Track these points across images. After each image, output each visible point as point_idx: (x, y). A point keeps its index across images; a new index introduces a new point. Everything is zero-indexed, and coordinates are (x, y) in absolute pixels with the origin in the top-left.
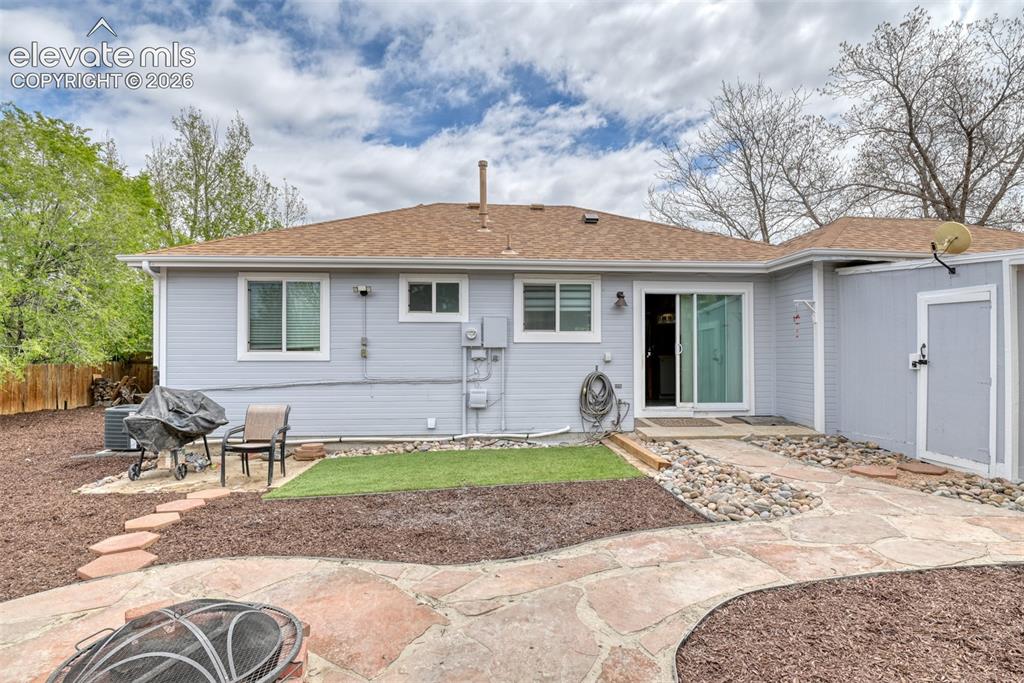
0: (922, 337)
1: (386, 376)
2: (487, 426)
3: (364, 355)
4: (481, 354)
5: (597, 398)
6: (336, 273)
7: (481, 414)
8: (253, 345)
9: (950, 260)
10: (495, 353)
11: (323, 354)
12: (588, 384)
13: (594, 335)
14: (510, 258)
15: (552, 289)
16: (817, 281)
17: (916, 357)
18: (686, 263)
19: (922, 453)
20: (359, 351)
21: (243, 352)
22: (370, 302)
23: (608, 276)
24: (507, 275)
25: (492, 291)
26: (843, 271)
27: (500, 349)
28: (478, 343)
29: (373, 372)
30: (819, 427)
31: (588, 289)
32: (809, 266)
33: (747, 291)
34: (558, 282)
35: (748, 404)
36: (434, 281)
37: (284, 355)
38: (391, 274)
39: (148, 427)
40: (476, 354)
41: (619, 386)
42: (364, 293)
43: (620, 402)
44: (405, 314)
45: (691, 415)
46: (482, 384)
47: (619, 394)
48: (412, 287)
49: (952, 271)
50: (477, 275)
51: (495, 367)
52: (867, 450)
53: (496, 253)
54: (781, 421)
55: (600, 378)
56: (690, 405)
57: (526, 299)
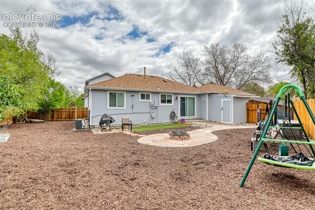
0: (222, 106)
1: (137, 112)
2: (155, 121)
3: (133, 108)
4: (154, 108)
5: (173, 115)
6: (127, 92)
7: (154, 119)
8: (110, 106)
9: (226, 95)
10: (156, 107)
11: (125, 108)
12: (171, 113)
13: (172, 104)
14: (159, 90)
15: (165, 96)
16: (207, 96)
17: (221, 108)
18: (187, 92)
19: (222, 122)
20: (132, 107)
21: (108, 107)
22: (133, 97)
23: (175, 94)
24: (158, 93)
25: (156, 96)
26: (211, 95)
27: (157, 107)
28: (154, 106)
29: (134, 111)
30: (207, 120)
31: (171, 96)
32: (206, 94)
33: (195, 97)
34: (167, 95)
35: (195, 117)
36: (145, 93)
37: (117, 108)
38: (138, 92)
39: (108, 121)
40: (153, 108)
41: (176, 114)
42: (133, 96)
43: (176, 116)
44: (140, 100)
45: (187, 118)
46: (154, 113)
47: (176, 115)
48: (141, 94)
49: (226, 96)
50: (153, 93)
51: (156, 110)
52: (215, 122)
53: (156, 89)
54: (201, 119)
55: (174, 112)
56: (187, 117)
57: (161, 97)
